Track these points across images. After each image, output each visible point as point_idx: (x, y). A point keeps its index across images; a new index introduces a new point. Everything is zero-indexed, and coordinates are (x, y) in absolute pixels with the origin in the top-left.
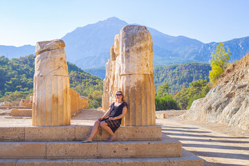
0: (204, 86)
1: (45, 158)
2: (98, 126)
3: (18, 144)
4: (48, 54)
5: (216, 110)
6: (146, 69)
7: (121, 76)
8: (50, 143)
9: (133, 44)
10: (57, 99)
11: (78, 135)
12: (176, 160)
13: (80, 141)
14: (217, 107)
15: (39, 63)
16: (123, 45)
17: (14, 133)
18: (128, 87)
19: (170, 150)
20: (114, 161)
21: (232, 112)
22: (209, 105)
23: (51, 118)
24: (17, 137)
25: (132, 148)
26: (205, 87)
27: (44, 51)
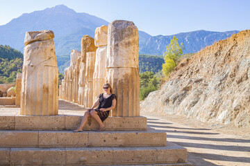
0: (151, 78)
1: (37, 146)
2: (88, 116)
3: (10, 133)
4: (39, 44)
5: (173, 103)
6: (133, 62)
7: (108, 68)
8: (43, 132)
9: (122, 39)
10: (47, 89)
11: (69, 124)
12: (163, 149)
13: (70, 130)
14: (175, 99)
15: (29, 53)
16: (112, 39)
17: (4, 121)
18: (116, 80)
19: (156, 140)
20: (106, 150)
21: (191, 105)
22: (166, 98)
23: (42, 108)
24: (6, 126)
25: (121, 137)
26: (153, 79)
27: (34, 41)
